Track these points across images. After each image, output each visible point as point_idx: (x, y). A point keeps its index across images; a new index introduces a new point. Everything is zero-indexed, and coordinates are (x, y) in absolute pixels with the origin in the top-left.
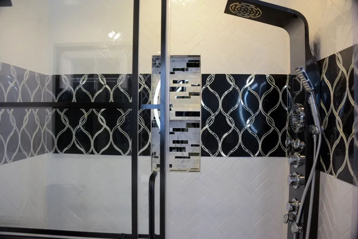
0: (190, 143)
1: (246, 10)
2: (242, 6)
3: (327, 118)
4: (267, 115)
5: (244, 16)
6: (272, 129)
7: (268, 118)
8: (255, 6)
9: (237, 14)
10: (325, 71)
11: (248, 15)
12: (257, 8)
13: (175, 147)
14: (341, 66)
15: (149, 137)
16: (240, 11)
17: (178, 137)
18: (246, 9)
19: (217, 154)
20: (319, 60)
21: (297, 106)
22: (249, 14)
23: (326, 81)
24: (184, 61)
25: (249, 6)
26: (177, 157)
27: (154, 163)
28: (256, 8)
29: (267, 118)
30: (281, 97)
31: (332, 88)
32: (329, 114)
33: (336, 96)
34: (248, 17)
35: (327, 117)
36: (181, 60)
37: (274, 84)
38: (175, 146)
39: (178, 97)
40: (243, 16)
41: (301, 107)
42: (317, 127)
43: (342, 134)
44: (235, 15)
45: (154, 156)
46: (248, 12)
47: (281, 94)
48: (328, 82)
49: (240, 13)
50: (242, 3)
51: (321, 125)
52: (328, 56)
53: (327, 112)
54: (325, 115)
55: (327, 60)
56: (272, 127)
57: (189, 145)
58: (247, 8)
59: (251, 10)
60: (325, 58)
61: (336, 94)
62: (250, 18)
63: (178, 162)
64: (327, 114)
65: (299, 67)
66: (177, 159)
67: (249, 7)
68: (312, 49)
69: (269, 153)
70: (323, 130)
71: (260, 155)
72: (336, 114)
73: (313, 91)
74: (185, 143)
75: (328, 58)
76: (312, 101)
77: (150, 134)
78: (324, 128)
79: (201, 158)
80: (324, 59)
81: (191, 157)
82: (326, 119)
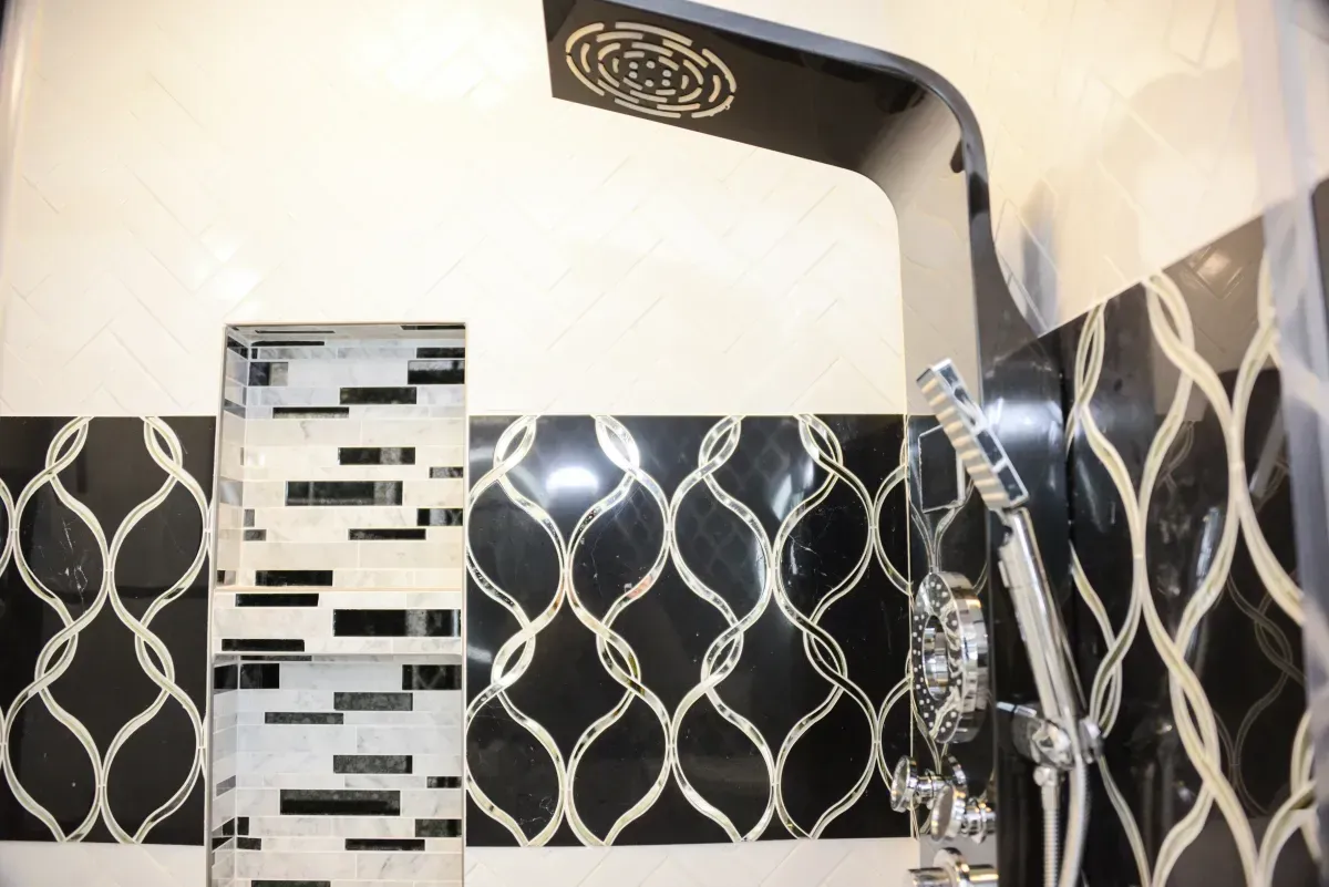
0: (424, 768)
1: (651, 74)
2: (626, 45)
3: (1116, 671)
4: (809, 621)
5: (653, 106)
6: (837, 692)
7: (813, 636)
8: (688, 42)
9: (617, 101)
10: (1086, 391)
11: (672, 101)
12: (706, 52)
13: (344, 788)
14: (1180, 354)
15: (198, 747)
16: (626, 80)
17: (361, 740)
18: (651, 65)
19: (551, 828)
20: (1053, 328)
21: (944, 589)
22: (673, 92)
23: (1099, 444)
24: (396, 353)
25: (658, 41)
26: (353, 844)
27: (241, 874)
28: (696, 48)
29: (808, 636)
30: (874, 527)
31: (1137, 487)
32: (1124, 641)
33: (1166, 539)
34: (674, 112)
35: (1112, 661)
36: (382, 350)
37: (840, 464)
38: (347, 785)
39: (354, 534)
40: (645, 111)
41: (959, 593)
42: (1055, 725)
43: (1216, 788)
44: (607, 103)
45: (236, 836)
46: (666, 83)
47: (873, 512)
48: (1108, 454)
49: (625, 90)
50: (620, 25)
51: (1081, 712)
52: (1104, 301)
53: (1116, 632)
54: (1103, 650)
55: (1095, 324)
56: (836, 685)
57: (417, 778)
58: (653, 56)
59: (675, 67)
60: (1086, 315)
61: (1164, 528)
62: (686, 122)
63: (360, 869)
64: (1112, 644)
65: (936, 368)
66: (355, 853)
67: (661, 45)
68: (1011, 274)
69: (823, 822)
70: (1095, 745)
71: (775, 832)
72: (1169, 653)
73: (1025, 510)
74: (394, 770)
75: (1101, 315)
76: (1019, 561)
77: (201, 729)
78: (1102, 730)
79: (466, 854)
80: (1080, 321)
81: (429, 841)
82: (1111, 673)
